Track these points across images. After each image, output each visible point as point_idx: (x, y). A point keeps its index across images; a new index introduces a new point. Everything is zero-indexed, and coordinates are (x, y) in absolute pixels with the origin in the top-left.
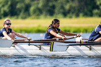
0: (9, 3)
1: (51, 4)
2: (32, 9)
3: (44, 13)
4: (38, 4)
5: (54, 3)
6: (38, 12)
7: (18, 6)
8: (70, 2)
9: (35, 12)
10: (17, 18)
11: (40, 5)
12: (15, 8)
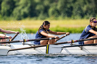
0: (29, 5)
1: (68, 6)
2: (51, 10)
3: (62, 14)
4: (57, 5)
5: (72, 5)
6: (56, 14)
7: (38, 8)
8: (88, 3)
9: (53, 13)
10: (37, 19)
11: (59, 7)
12: (34, 10)
